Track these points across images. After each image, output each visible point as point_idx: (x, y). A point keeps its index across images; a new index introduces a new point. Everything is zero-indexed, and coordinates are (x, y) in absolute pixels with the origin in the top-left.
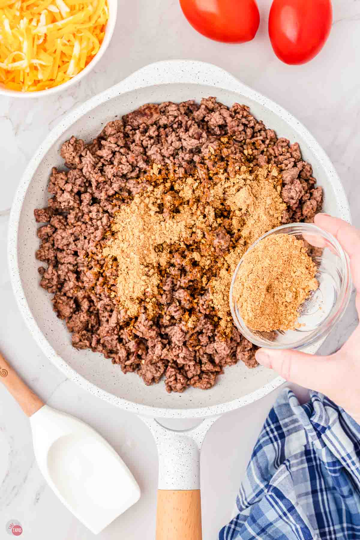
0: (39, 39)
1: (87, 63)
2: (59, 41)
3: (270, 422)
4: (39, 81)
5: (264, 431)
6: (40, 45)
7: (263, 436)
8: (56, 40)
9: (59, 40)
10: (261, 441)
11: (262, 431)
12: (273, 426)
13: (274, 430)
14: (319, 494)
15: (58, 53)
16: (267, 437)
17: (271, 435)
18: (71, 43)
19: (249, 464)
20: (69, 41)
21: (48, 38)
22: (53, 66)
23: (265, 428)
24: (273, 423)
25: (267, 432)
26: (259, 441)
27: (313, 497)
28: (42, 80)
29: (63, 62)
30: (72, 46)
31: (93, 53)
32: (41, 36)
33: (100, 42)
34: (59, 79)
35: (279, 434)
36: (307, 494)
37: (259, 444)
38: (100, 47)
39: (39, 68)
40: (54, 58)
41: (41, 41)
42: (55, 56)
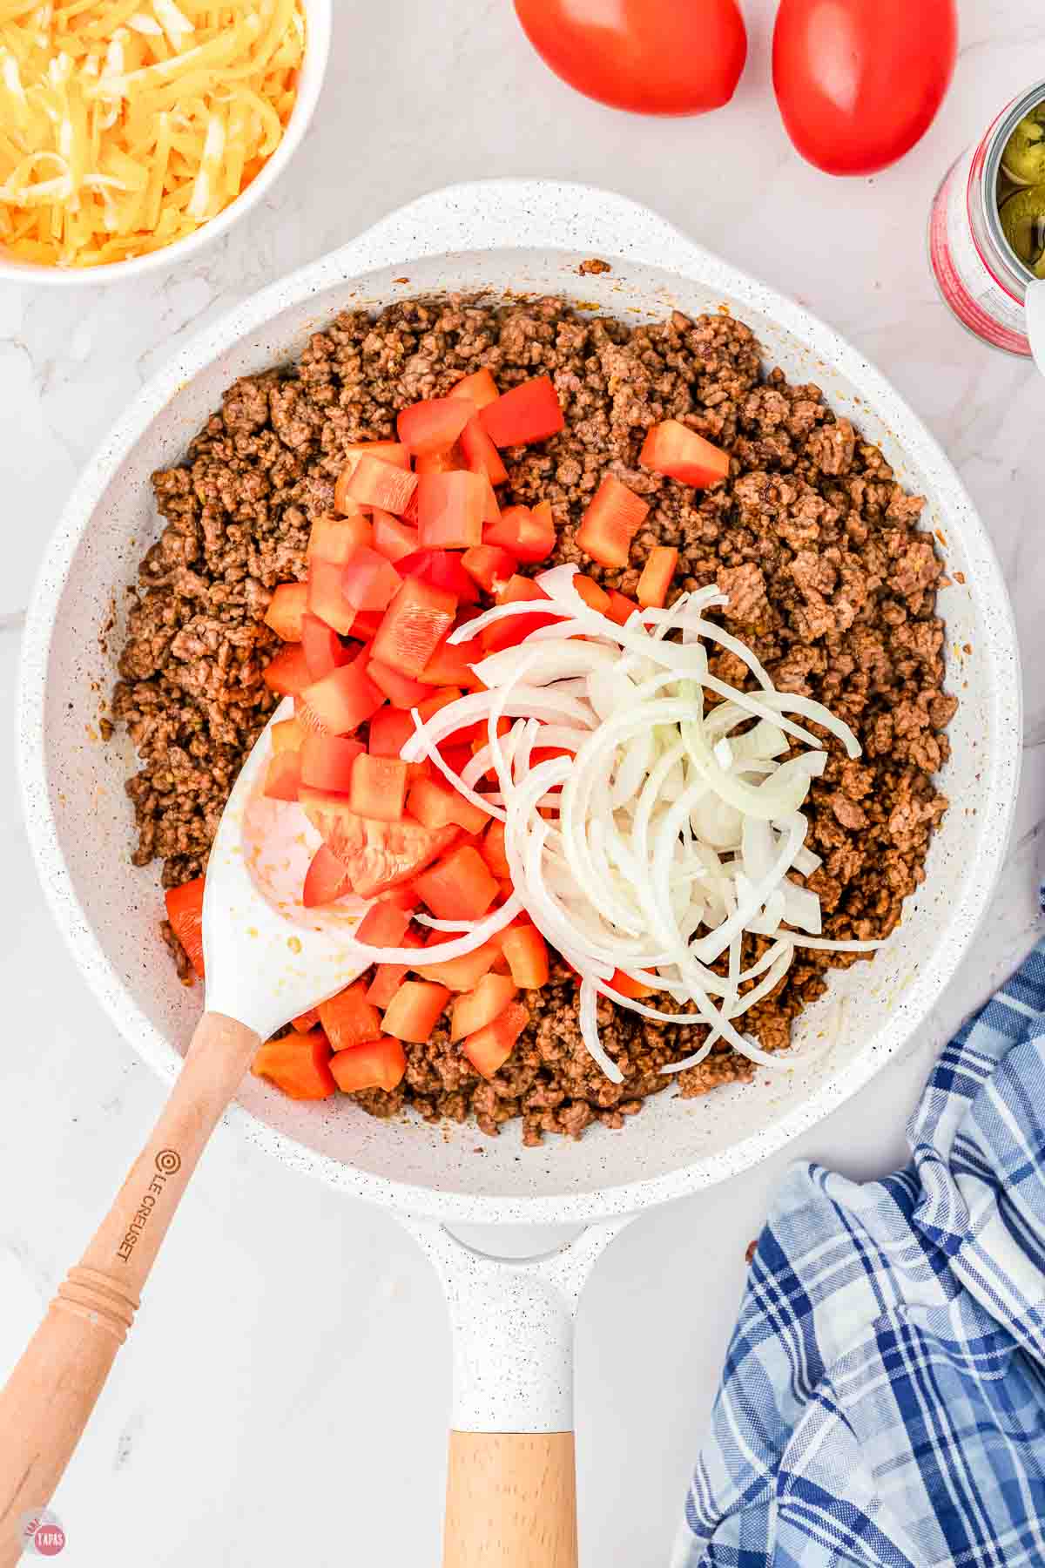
0: (104, 113)
1: (245, 182)
2: (164, 118)
3: (765, 1270)
4: (108, 237)
5: (751, 1298)
6: (109, 130)
7: (749, 1314)
8: (156, 115)
9: (164, 115)
10: (744, 1331)
11: (745, 1297)
12: (773, 1281)
13: (779, 1291)
14: (938, 1454)
15: (163, 153)
16: (761, 1316)
17: (772, 1309)
18: (197, 125)
19: (718, 1399)
20: (192, 118)
21: (131, 111)
22: (149, 191)
23: (751, 1287)
24: (773, 1272)
25: (759, 1300)
26: (738, 1329)
27: (921, 1466)
28: (116, 233)
29: (177, 178)
30: (202, 134)
31: (264, 152)
32: (110, 105)
33: (284, 119)
34: (165, 228)
35: (793, 1303)
36: (901, 1461)
37: (740, 1337)
38: (282, 133)
39: (106, 196)
40: (150, 170)
41: (112, 118)
42: (152, 161)
